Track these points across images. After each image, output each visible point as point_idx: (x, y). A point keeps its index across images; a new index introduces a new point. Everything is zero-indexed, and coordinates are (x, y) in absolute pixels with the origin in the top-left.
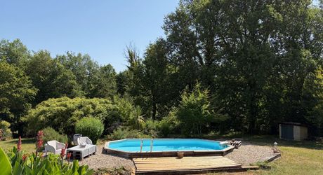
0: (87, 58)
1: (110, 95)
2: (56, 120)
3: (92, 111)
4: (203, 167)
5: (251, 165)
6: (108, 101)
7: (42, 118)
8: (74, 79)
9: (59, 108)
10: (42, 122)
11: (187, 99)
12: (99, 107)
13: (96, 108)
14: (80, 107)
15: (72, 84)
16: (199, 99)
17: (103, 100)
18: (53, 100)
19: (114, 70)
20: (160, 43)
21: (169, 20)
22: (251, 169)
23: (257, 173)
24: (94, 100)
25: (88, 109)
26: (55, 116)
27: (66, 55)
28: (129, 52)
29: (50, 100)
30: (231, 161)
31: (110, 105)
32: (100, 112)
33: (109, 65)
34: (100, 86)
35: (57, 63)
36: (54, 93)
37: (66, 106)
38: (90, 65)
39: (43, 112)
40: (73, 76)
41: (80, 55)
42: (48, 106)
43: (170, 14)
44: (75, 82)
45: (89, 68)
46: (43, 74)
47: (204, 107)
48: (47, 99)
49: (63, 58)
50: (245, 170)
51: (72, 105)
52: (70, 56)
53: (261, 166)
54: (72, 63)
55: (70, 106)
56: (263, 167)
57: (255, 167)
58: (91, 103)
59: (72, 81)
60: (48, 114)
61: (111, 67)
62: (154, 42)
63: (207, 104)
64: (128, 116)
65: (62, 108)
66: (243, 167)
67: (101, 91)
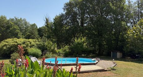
0: (24, 20)
1: (37, 38)
2: (12, 49)
3: (29, 45)
4: (89, 70)
5: (108, 68)
6: (37, 41)
7: (5, 48)
8: (18, 30)
9: (13, 43)
10: (5, 50)
11: (77, 41)
12: (33, 43)
13: (32, 44)
14: (24, 43)
15: (18, 32)
16: (82, 41)
17: (34, 40)
18: (9, 39)
19: (37, 26)
20: (62, 16)
21: (66, 6)
22: (108, 70)
23: (111, 72)
24: (30, 40)
25: (28, 44)
26: (11, 47)
27: (14, 18)
28: (46, 18)
29: (8, 39)
30: (99, 67)
31: (38, 42)
32: (33, 45)
33: (35, 24)
34: (32, 34)
35: (10, 22)
36: (8, 36)
37: (16, 42)
38: (26, 23)
39: (5, 45)
40: (18, 28)
41: (21, 19)
42: (7, 42)
43: (67, 3)
44: (19, 31)
45: (25, 25)
46: (3, 27)
47: (85, 44)
48: (6, 39)
49: (13, 20)
50: (106, 71)
51: (20, 42)
52: (16, 19)
53: (112, 69)
54: (17, 22)
55: (19, 42)
56: (113, 69)
57: (110, 69)
58: (29, 41)
59: (17, 31)
60: (8, 46)
61: (36, 25)
62: (58, 15)
63: (86, 43)
64: (51, 48)
65: (15, 43)
66: (105, 69)
67: (33, 36)
